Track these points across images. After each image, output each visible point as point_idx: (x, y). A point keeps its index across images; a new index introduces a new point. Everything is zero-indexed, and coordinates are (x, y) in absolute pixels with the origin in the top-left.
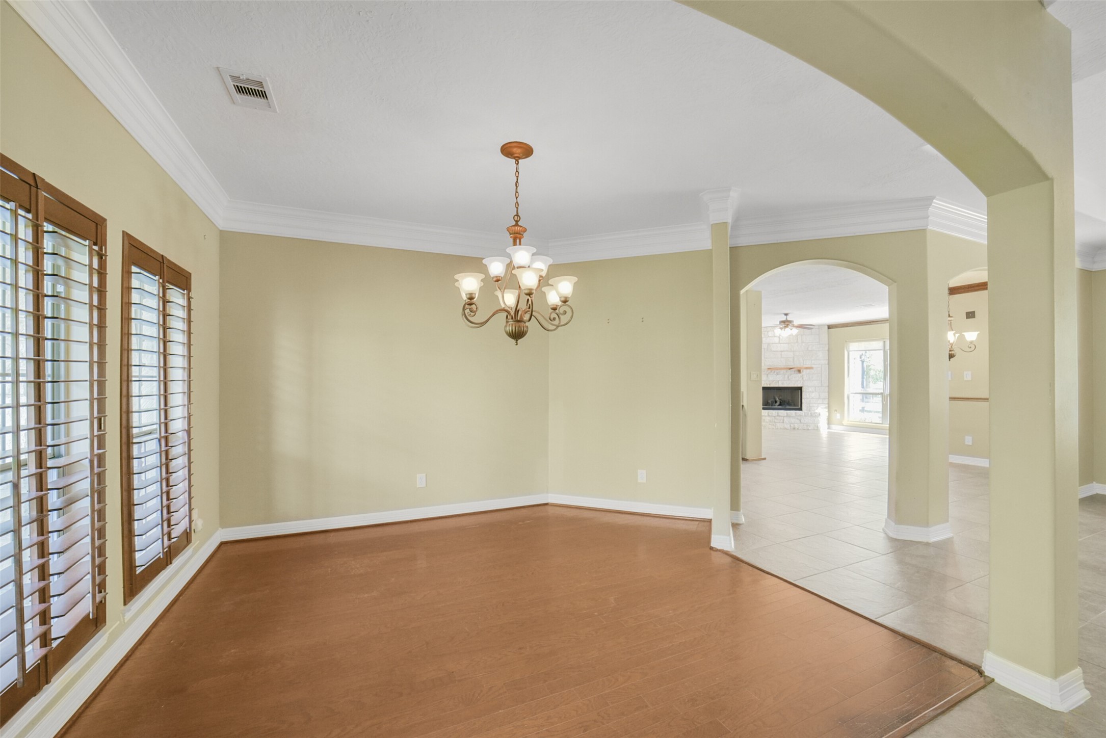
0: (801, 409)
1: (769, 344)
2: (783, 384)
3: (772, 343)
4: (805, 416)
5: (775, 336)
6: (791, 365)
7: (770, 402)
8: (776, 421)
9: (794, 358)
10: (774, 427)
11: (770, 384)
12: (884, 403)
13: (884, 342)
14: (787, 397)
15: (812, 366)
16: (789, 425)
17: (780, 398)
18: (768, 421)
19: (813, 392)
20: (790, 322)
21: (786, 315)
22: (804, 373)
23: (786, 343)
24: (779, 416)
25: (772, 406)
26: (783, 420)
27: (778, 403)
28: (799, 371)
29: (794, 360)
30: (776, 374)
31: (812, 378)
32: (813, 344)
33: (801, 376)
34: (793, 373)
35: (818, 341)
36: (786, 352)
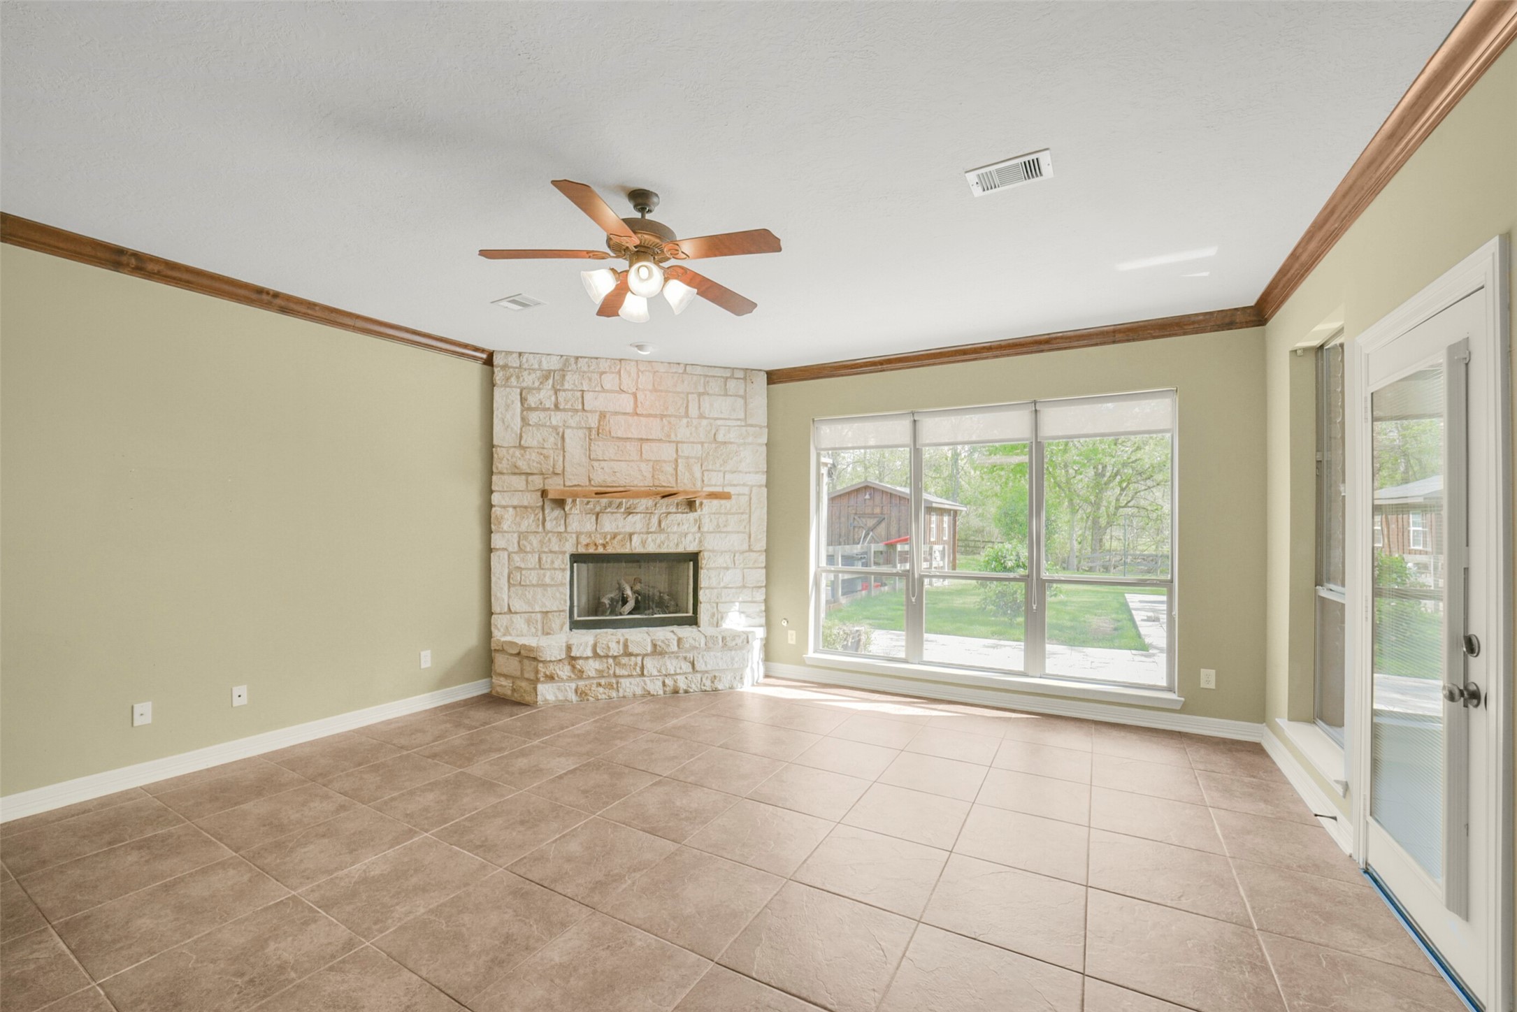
0: (693, 621)
1: (603, 415)
2: (644, 543)
3: (616, 413)
4: (708, 649)
5: (622, 391)
6: (666, 481)
7: (606, 601)
8: (618, 672)
9: (676, 461)
10: (614, 694)
11: (604, 546)
12: (913, 599)
13: (915, 421)
14: (657, 580)
15: (727, 490)
16: (660, 684)
17: (638, 587)
18: (592, 674)
19: (727, 568)
22: (706, 509)
23: (655, 416)
24: (631, 655)
25: (613, 613)
26: (642, 668)
27: (631, 604)
28: (691, 505)
29: (676, 469)
30: (624, 513)
31: (725, 526)
32: (729, 423)
33: (696, 521)
34: (674, 510)
35: (742, 416)
36: (653, 445)
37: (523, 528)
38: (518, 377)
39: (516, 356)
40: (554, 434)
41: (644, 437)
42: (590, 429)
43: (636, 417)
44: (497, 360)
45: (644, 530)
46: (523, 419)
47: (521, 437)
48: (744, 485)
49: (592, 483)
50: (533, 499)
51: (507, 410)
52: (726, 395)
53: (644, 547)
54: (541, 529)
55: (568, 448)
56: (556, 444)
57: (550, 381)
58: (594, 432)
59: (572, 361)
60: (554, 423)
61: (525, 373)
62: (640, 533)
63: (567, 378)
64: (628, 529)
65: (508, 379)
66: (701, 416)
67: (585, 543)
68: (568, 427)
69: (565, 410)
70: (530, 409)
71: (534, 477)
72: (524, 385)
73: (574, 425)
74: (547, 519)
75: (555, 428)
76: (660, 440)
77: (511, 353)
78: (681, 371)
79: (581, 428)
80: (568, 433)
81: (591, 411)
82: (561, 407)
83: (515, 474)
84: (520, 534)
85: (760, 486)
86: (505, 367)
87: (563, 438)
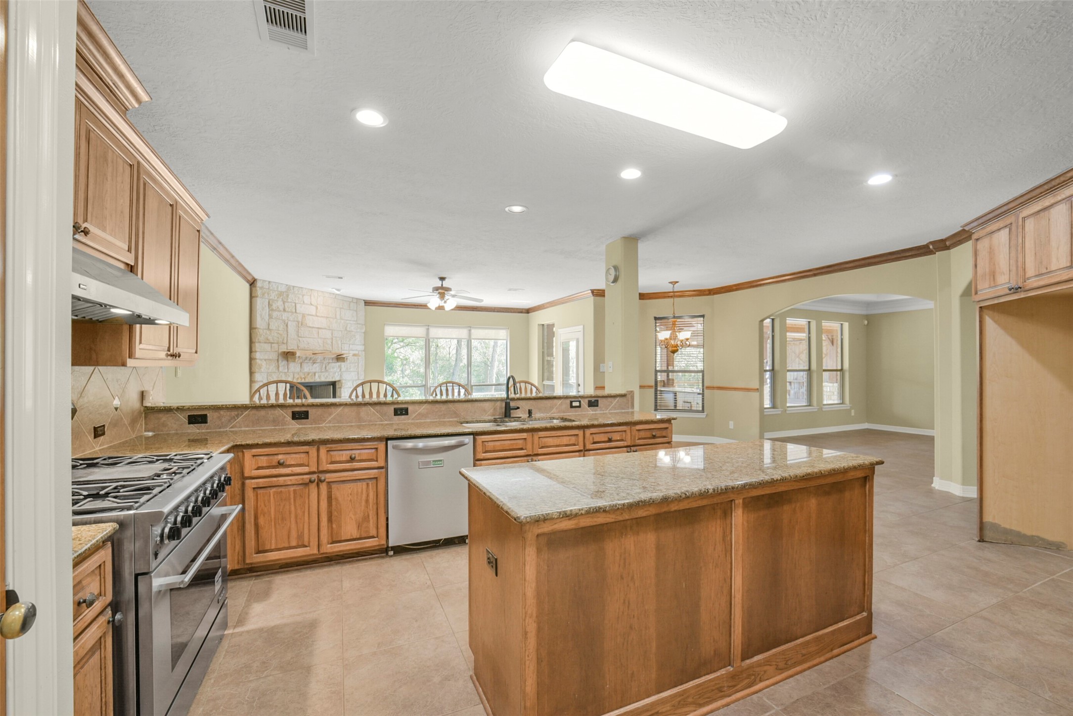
1: (304, 316)
3: (308, 315)
5: (311, 304)
9: (332, 339)
13: (427, 328)
20: (448, 289)
21: (442, 279)
23: (324, 317)
29: (332, 343)
30: (312, 363)
31: (350, 369)
32: (351, 322)
33: (339, 366)
34: (331, 362)
35: (355, 319)
36: (323, 330)
37: (270, 370)
38: (268, 294)
39: (267, 282)
40: (283, 324)
41: (320, 327)
42: (298, 322)
43: (316, 317)
44: (259, 284)
45: (320, 371)
46: (269, 315)
47: (269, 325)
48: (356, 350)
49: (299, 348)
50: (274, 356)
51: (263, 310)
52: (350, 310)
53: (320, 378)
54: (277, 371)
55: (289, 331)
56: (284, 328)
57: (282, 297)
58: (300, 324)
59: (292, 288)
60: (284, 318)
61: (271, 292)
62: (318, 372)
63: (290, 296)
64: (314, 370)
65: (263, 294)
66: (341, 319)
67: (297, 377)
68: (289, 320)
69: (288, 312)
70: (272, 310)
71: (275, 344)
72: (271, 298)
73: (292, 319)
74: (280, 366)
75: (284, 321)
76: (325, 329)
77: (265, 281)
78: (334, 297)
79: (294, 321)
80: (290, 323)
81: (299, 313)
82: (287, 310)
83: (265, 343)
84: (268, 373)
85: (362, 351)
86: (262, 288)
87: (287, 326)
